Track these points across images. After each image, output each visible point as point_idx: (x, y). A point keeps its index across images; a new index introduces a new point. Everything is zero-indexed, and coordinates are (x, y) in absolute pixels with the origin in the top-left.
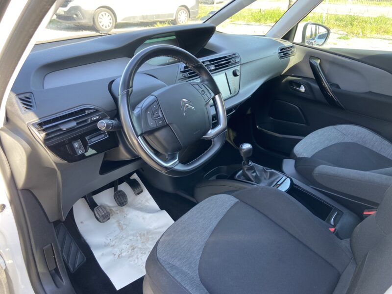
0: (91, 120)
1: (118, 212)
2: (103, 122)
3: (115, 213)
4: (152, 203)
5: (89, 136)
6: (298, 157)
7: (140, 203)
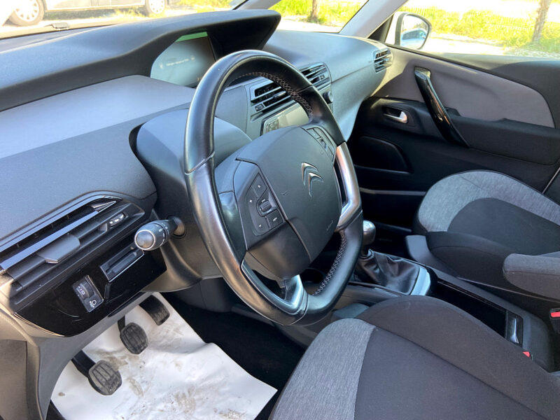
0: (109, 225)
1: (126, 360)
2: (145, 233)
3: (120, 363)
4: (188, 334)
5: (106, 264)
6: (429, 231)
7: (164, 337)
